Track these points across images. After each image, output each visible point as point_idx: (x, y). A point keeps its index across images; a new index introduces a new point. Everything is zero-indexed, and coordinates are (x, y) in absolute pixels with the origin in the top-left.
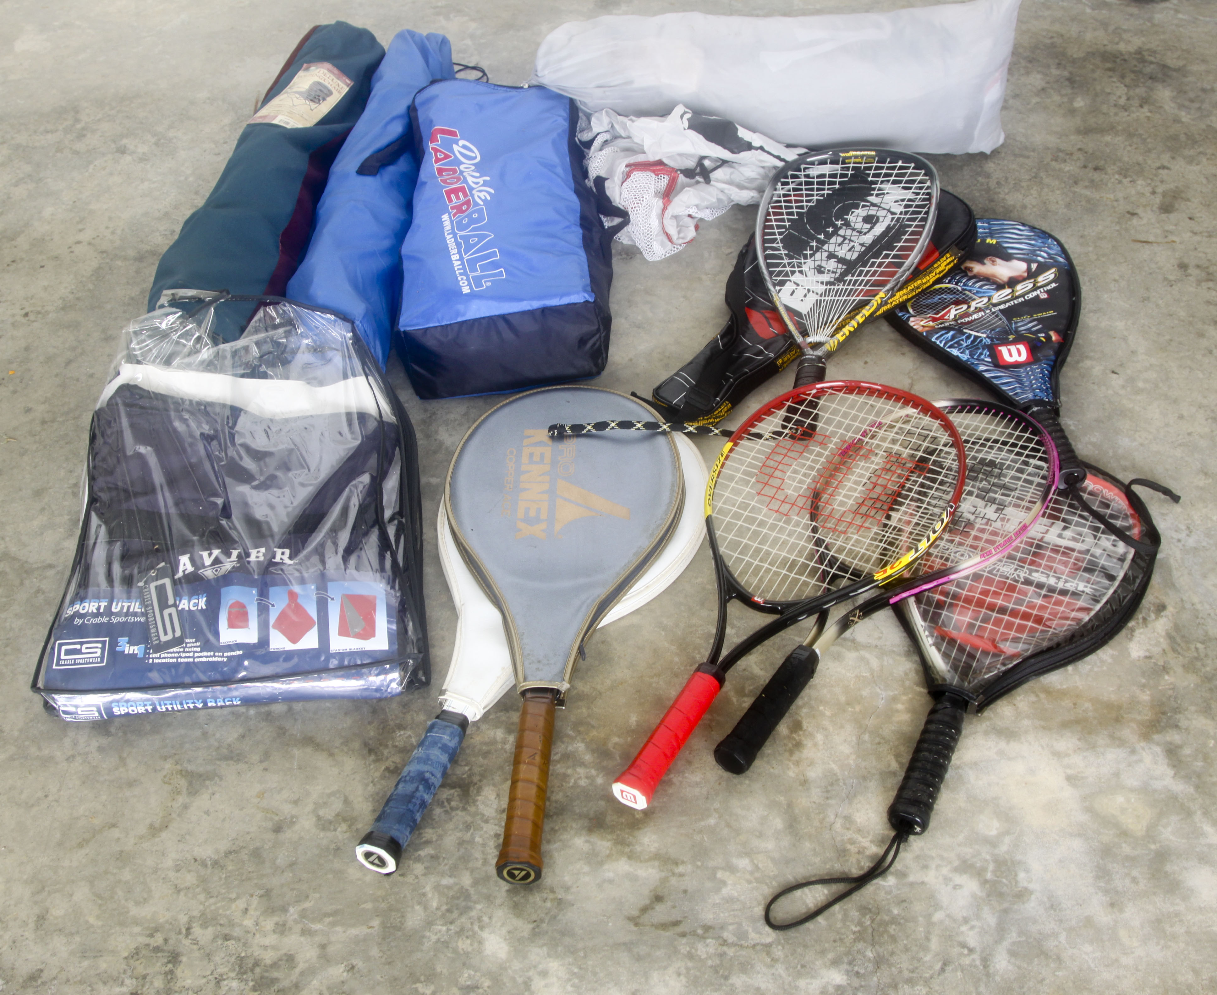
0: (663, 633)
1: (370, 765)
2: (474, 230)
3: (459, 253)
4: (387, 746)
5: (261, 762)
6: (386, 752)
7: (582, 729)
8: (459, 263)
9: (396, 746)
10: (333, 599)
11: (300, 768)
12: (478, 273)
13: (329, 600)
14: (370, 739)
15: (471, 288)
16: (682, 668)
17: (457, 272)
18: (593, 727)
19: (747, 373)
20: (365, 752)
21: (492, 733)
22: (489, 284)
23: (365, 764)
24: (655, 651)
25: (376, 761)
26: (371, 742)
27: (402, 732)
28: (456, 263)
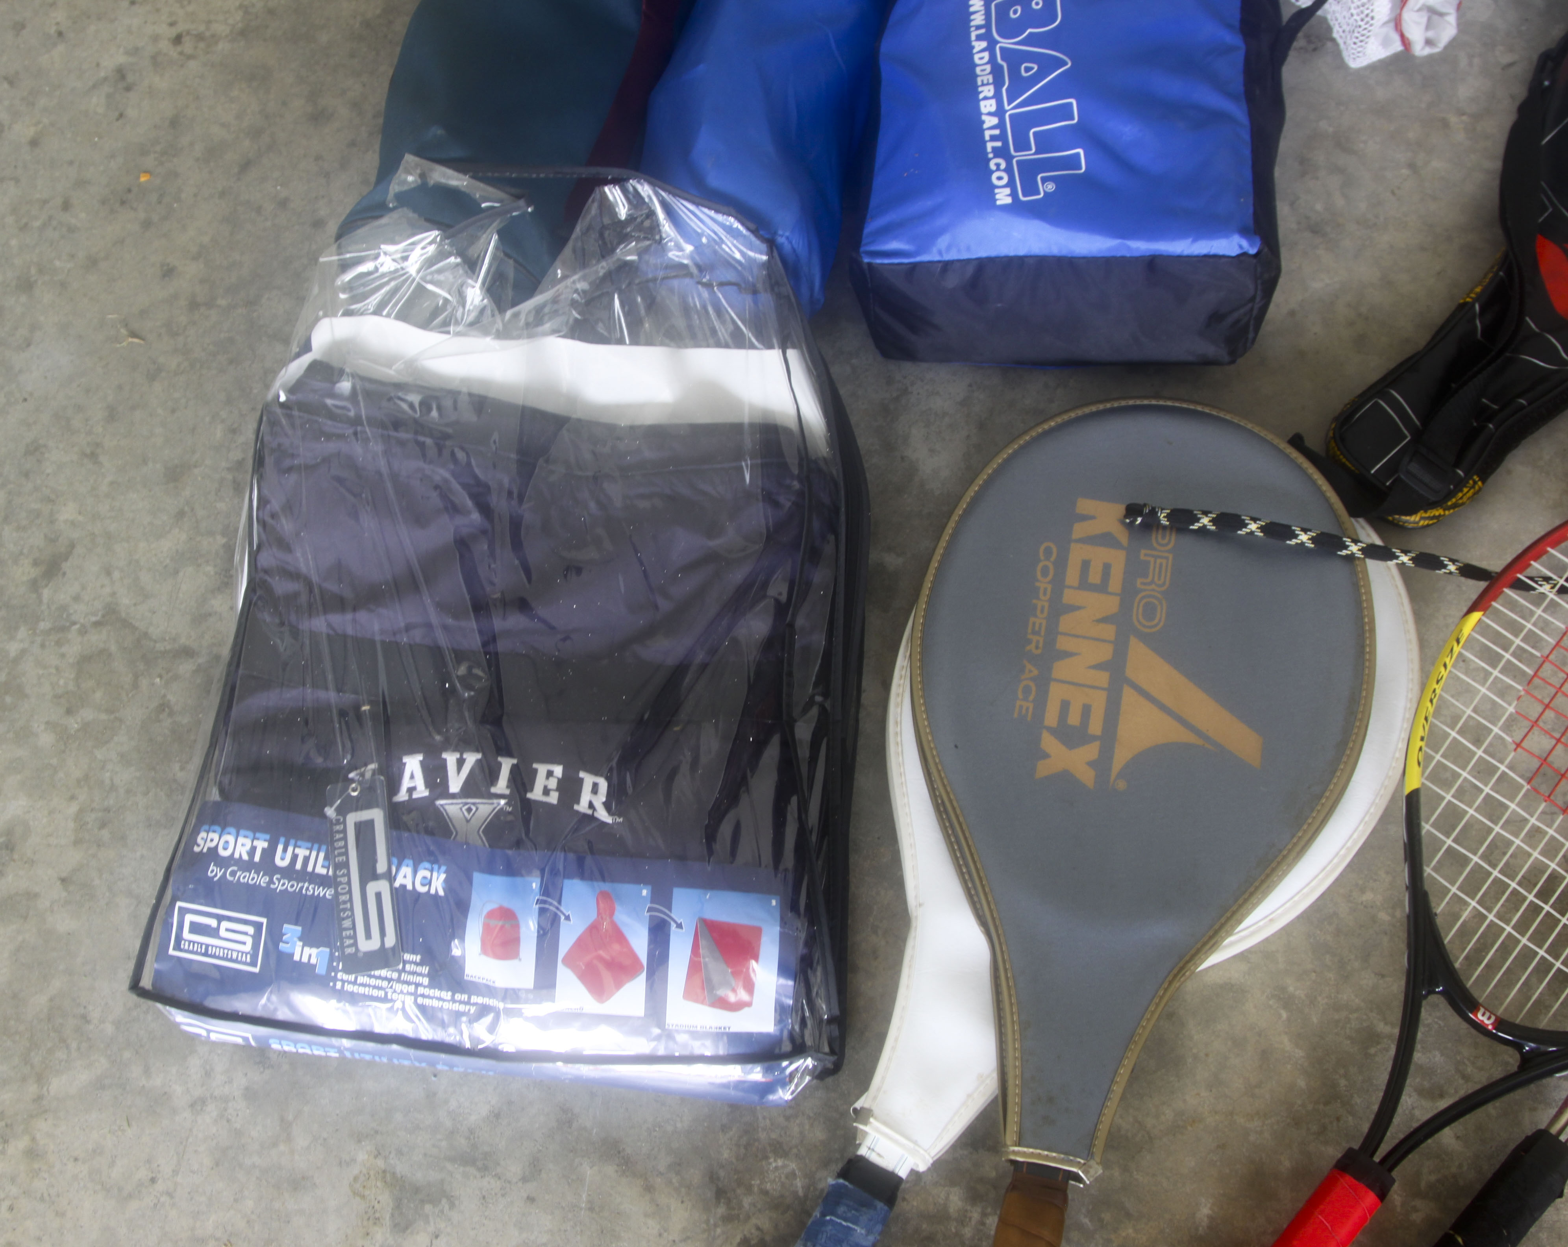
0: (1284, 1015)
1: (716, 1226)
2: (1031, 40)
3: (997, 96)
4: (749, 1189)
5: (524, 1180)
6: (747, 1202)
7: (1107, 1216)
8: (995, 121)
9: (766, 1193)
10: (679, 926)
11: (591, 1209)
12: (1030, 155)
13: (673, 926)
14: (722, 1167)
15: (1014, 194)
16: (1310, 1107)
17: (990, 146)
18: (1128, 1215)
19: (1523, 407)
20: (710, 1194)
21: (943, 1195)
22: (1050, 187)
23: (707, 1222)
24: (1265, 1055)
25: (728, 1219)
26: (722, 1173)
27: (780, 1163)
28: (990, 121)
